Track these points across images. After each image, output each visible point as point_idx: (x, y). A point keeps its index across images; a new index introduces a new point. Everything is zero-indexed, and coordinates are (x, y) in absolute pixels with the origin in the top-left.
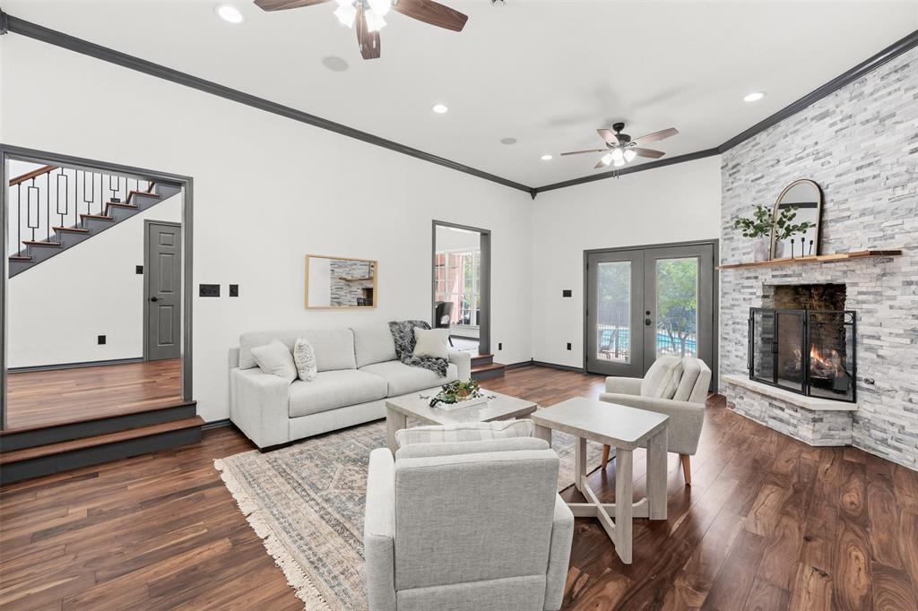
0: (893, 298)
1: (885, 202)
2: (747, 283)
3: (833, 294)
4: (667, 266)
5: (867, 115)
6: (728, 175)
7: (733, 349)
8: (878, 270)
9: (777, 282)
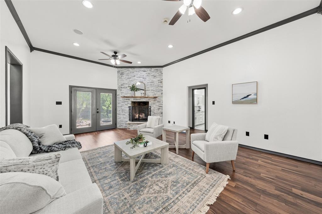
0: (156, 104)
1: (155, 89)
2: (126, 101)
3: (146, 103)
4: (102, 94)
5: (152, 75)
6: (120, 74)
7: (122, 116)
8: (154, 100)
9: (134, 101)
